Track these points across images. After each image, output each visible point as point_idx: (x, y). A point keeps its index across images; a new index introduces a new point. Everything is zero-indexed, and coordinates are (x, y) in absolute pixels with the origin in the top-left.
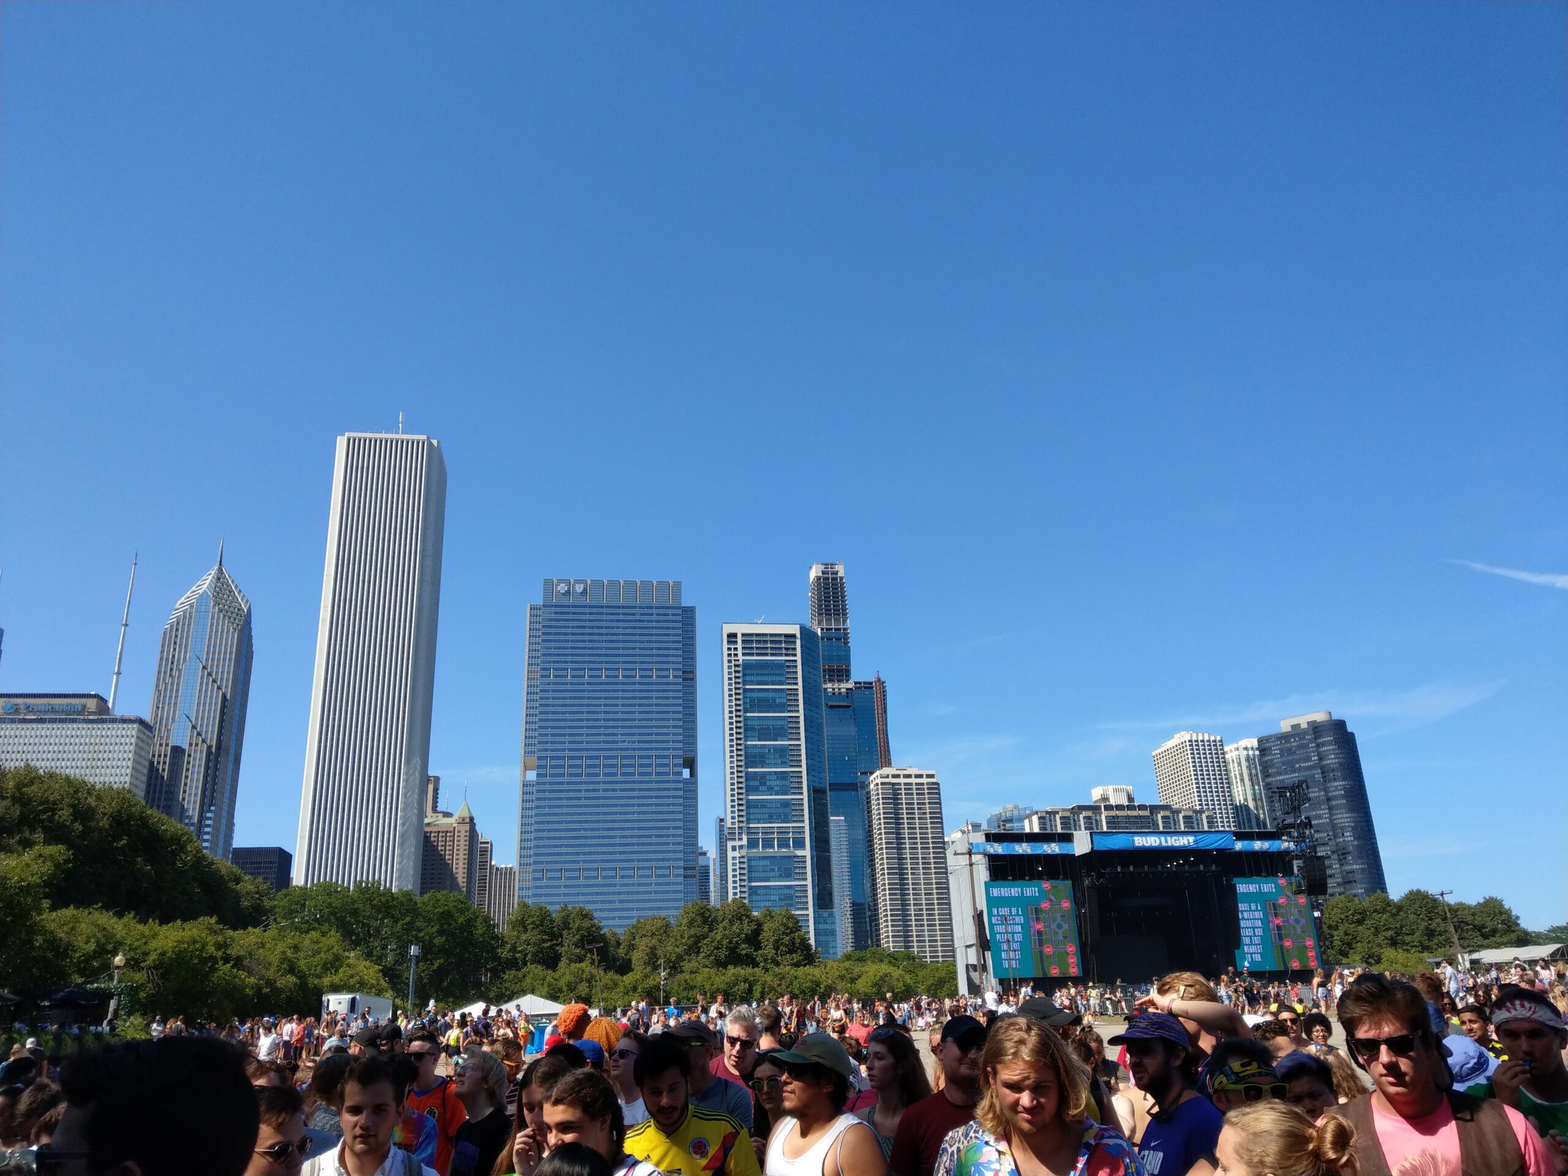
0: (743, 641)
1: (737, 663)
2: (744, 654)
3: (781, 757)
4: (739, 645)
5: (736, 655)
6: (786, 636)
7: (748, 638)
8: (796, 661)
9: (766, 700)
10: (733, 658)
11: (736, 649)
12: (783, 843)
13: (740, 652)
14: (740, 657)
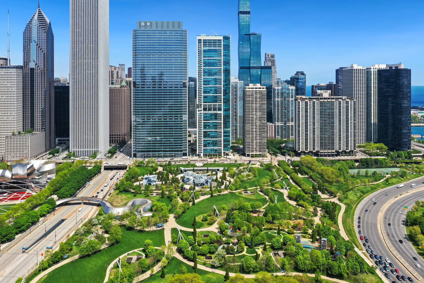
0: (203, 42)
1: (201, 50)
2: (203, 47)
3: (215, 82)
4: (202, 44)
5: (201, 47)
6: (218, 40)
7: (205, 41)
8: (221, 49)
9: (211, 63)
11: (201, 45)
12: (215, 109)
14: (202, 48)
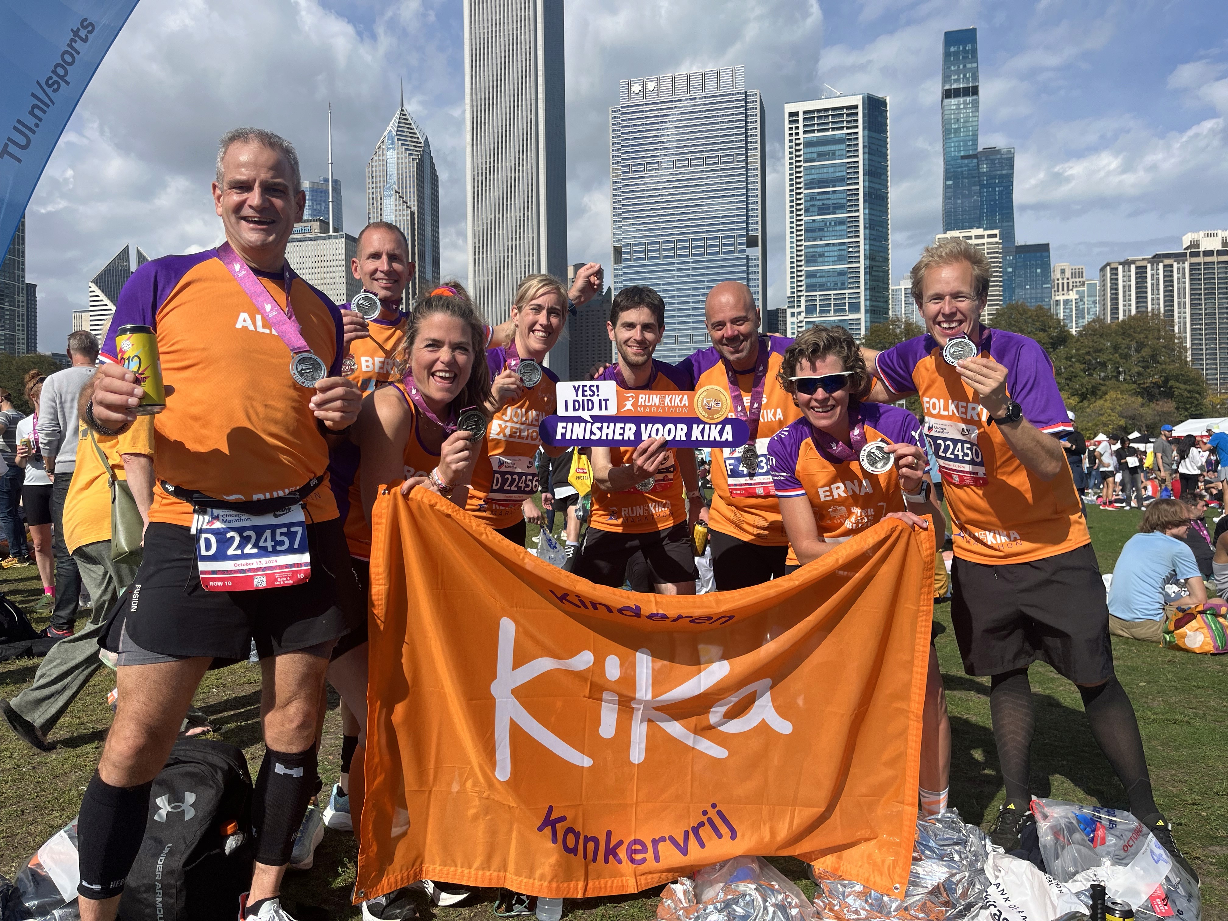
0: (805, 119)
1: (798, 142)
2: (805, 133)
3: (840, 229)
4: (801, 124)
5: (797, 134)
6: (848, 108)
7: (809, 115)
8: (857, 133)
9: (827, 175)
10: (794, 137)
11: (797, 128)
12: (839, 310)
13: (801, 130)
14: (801, 136)
